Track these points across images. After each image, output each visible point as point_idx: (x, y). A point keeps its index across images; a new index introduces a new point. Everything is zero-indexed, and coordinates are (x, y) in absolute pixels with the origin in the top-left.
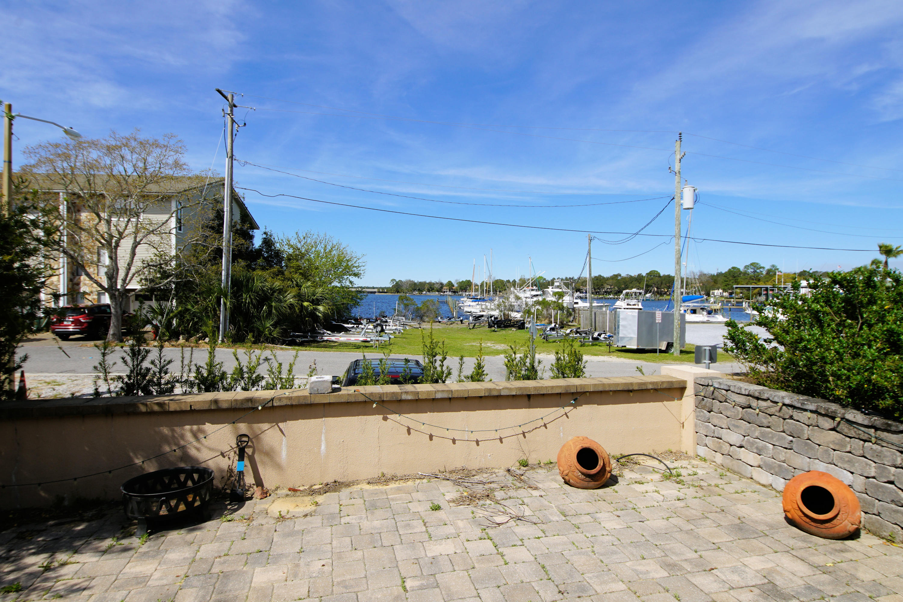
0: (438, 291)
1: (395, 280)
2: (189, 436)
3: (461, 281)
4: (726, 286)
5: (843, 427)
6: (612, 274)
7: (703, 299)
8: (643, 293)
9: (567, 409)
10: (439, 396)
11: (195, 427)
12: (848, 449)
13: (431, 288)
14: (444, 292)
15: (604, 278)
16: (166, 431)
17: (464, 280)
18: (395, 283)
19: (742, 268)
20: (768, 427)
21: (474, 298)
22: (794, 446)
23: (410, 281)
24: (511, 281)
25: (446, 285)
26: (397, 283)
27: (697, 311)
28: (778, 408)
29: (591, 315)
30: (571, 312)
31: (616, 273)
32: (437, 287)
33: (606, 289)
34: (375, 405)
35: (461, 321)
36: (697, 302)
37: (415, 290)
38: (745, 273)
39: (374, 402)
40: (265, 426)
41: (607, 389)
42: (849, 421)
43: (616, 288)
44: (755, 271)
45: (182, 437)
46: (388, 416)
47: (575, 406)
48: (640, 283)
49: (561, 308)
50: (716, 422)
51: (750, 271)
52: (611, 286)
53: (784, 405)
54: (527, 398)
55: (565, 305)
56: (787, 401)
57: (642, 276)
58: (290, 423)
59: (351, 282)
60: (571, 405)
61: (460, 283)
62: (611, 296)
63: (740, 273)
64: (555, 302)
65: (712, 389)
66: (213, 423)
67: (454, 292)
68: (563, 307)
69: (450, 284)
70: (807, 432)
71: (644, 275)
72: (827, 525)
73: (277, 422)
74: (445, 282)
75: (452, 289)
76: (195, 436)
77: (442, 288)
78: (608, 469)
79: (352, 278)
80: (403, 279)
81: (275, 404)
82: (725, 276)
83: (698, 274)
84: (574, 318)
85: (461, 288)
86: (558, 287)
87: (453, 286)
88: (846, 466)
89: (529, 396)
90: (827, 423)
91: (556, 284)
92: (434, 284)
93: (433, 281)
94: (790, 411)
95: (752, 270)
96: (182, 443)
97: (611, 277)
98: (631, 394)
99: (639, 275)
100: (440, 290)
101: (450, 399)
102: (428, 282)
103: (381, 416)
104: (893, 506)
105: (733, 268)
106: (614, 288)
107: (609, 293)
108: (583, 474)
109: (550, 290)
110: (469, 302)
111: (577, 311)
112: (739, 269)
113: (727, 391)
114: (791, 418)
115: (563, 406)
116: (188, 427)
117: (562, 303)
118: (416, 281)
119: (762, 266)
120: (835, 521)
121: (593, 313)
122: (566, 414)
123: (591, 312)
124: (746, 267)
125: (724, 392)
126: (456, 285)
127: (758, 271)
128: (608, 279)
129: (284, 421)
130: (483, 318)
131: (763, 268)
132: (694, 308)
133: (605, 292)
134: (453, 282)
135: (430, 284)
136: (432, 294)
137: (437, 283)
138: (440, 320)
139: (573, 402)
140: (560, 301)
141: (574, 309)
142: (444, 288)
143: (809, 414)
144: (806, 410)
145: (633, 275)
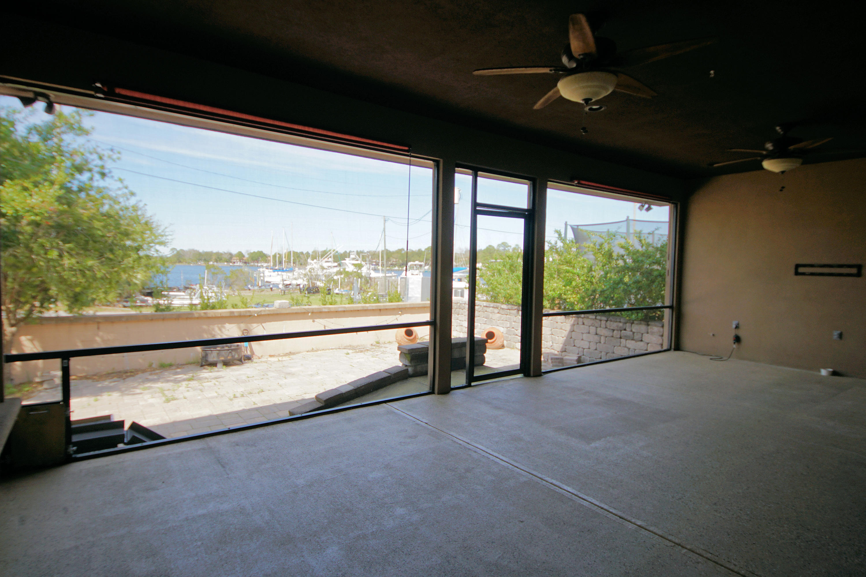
0: (227, 262)
1: (176, 249)
2: (217, 329)
3: (252, 251)
4: (484, 260)
5: (501, 311)
6: (396, 249)
7: (466, 270)
8: (424, 265)
9: (398, 316)
10: (340, 310)
11: (220, 325)
12: (502, 319)
13: (218, 258)
14: (234, 263)
15: (390, 252)
16: (205, 327)
17: (256, 251)
18: (175, 252)
19: (495, 246)
20: (479, 317)
21: (272, 269)
22: (487, 322)
23: (193, 250)
24: (304, 253)
25: (236, 255)
26: (178, 252)
27: (463, 280)
28: (482, 308)
29: (385, 282)
30: (368, 280)
31: (400, 248)
32: (227, 257)
33: (391, 262)
34: (310, 314)
35: (271, 289)
36: (463, 273)
37: (200, 260)
38: (498, 250)
39: (309, 313)
40: (255, 325)
41: (415, 306)
42: (503, 309)
43: (401, 261)
44: (505, 249)
45: (213, 330)
46: (315, 320)
47: (401, 315)
48: (420, 257)
49: (360, 276)
50: (460, 319)
51: (501, 248)
52: (396, 259)
53: (484, 306)
54: (379, 311)
55: (363, 274)
56: (485, 305)
57: (422, 251)
58: (268, 323)
59: (157, 251)
60: (399, 314)
61: (251, 253)
62: (396, 268)
63: (495, 250)
64: (355, 272)
65: (459, 304)
66: (230, 323)
67: (245, 263)
68: (362, 276)
69: (240, 255)
70: (491, 315)
71: (423, 250)
72: (493, 344)
73: (261, 323)
74: (234, 252)
75: (243, 260)
76: (220, 330)
77: (231, 258)
78: (417, 337)
79: (158, 247)
80: (186, 248)
81: (262, 314)
82: (484, 253)
83: (465, 250)
84: (370, 285)
85: (252, 259)
86: (353, 259)
87: (244, 256)
88: (502, 325)
89: (380, 310)
90: (496, 311)
91: (352, 256)
92: (221, 254)
93: (221, 251)
94: (485, 308)
95: (503, 248)
96: (213, 333)
97: (396, 251)
98: (425, 309)
99: (420, 250)
100: (229, 261)
101: (344, 311)
102: (215, 251)
103: (312, 320)
104: (513, 336)
105: (490, 246)
106: (399, 261)
107: (394, 265)
108: (407, 339)
109: (347, 261)
110: (267, 272)
111: (373, 280)
112: (493, 247)
113: (465, 304)
114: (486, 311)
115: (395, 315)
116: (216, 325)
117: (361, 273)
118: (201, 251)
119: (509, 245)
120: (495, 342)
121: (387, 281)
122: (397, 319)
123: (386, 279)
124: (499, 245)
125: (463, 305)
126: (247, 256)
127: (507, 249)
128: (393, 253)
129: (265, 322)
130: (291, 287)
131: (510, 246)
132: (460, 277)
133: (392, 264)
134: (244, 252)
135: (218, 254)
136: (220, 264)
137: (225, 253)
138: (251, 288)
139: (400, 313)
140: (359, 271)
141: (370, 278)
142: (234, 258)
143: (491, 308)
144: (490, 307)
145: (414, 250)
